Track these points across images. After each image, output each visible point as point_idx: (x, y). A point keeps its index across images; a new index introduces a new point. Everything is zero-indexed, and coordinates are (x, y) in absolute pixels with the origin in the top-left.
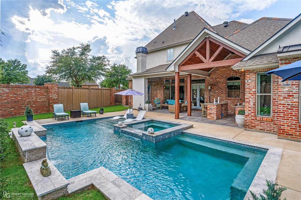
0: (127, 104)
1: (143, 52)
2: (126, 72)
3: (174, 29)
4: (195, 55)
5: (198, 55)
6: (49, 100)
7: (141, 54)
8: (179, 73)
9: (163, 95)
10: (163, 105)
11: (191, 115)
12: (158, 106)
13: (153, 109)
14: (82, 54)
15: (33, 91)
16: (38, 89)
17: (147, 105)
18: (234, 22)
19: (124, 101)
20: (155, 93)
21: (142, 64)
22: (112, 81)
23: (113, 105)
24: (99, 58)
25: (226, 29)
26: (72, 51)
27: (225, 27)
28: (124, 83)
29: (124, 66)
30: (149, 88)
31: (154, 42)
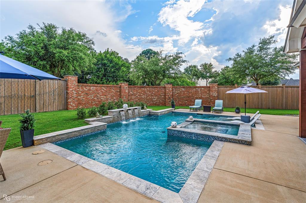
6: (210, 96)
16: (203, 89)
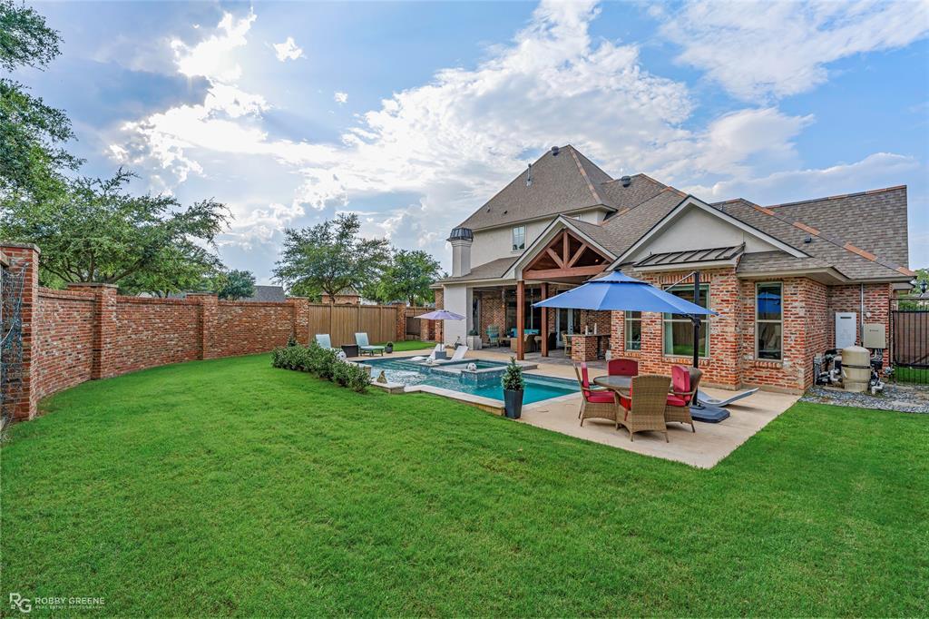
0: (432, 338)
1: (464, 234)
2: (428, 268)
3: (528, 184)
4: (547, 254)
5: (552, 254)
6: (295, 327)
7: (460, 242)
8: (523, 282)
9: (504, 320)
10: (504, 339)
11: (547, 356)
12: (494, 341)
13: (484, 347)
14: (343, 235)
15: (272, 312)
17: (471, 338)
18: (642, 177)
19: (425, 331)
20: (488, 315)
21: (461, 258)
22: (397, 288)
23: (401, 341)
24: (375, 244)
25: (626, 192)
26: (323, 231)
27: (625, 186)
28: (422, 292)
29: (423, 255)
30: (475, 306)
31: (488, 209)
